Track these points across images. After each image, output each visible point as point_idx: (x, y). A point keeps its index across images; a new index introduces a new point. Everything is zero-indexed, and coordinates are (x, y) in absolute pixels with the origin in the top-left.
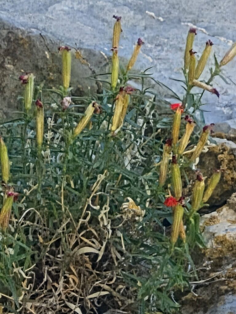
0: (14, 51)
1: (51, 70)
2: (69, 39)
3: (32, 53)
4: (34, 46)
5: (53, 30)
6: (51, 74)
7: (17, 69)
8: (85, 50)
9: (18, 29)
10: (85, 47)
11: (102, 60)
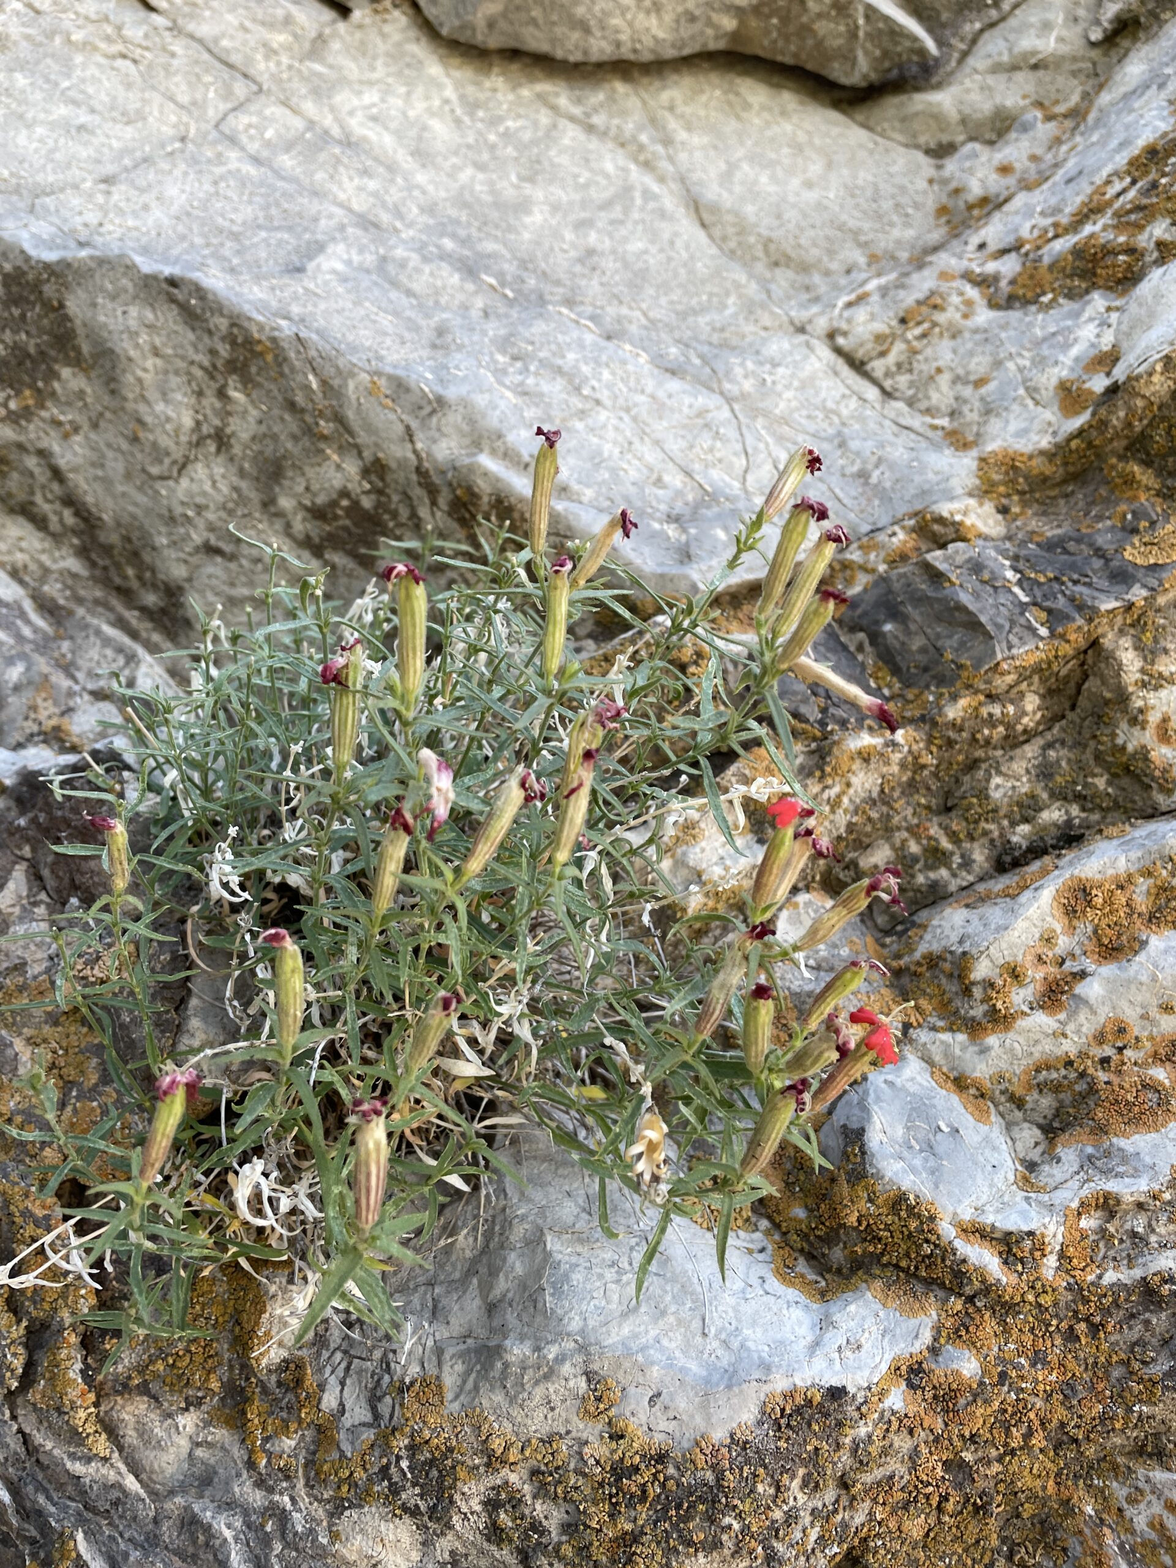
0: (246, 365)
1: (321, 414)
2: (354, 349)
3: (282, 374)
4: (285, 359)
5: (322, 323)
6: (322, 423)
7: (252, 402)
8: (391, 378)
9: (249, 319)
10: (389, 370)
11: (424, 403)
